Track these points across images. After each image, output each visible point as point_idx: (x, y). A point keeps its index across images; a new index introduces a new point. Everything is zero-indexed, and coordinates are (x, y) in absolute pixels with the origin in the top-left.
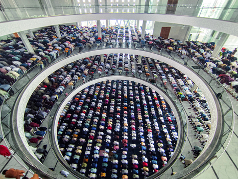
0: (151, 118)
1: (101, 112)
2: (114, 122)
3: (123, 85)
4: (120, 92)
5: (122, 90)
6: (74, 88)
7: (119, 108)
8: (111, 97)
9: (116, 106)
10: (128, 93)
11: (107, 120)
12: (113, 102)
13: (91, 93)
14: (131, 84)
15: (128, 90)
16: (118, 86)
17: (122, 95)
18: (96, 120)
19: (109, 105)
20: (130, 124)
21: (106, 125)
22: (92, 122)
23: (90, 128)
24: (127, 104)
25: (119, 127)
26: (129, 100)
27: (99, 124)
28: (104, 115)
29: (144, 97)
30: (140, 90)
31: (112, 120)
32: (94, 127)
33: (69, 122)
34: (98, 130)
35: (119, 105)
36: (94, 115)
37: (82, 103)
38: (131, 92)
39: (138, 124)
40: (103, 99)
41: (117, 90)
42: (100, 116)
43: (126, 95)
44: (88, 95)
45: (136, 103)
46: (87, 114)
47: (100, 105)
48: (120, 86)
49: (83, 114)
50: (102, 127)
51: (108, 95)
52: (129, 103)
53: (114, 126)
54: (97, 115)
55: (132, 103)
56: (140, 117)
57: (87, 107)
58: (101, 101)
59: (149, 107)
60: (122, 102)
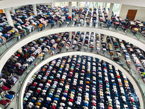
0: (113, 95)
1: (65, 84)
2: (76, 95)
3: (87, 61)
4: (84, 67)
5: (86, 65)
6: (43, 59)
7: (81, 82)
8: (75, 71)
9: (79, 79)
10: (92, 69)
11: (69, 92)
12: (77, 75)
13: (58, 65)
14: (94, 60)
15: (92, 66)
16: (82, 61)
17: (86, 69)
18: (59, 91)
19: (73, 78)
20: (91, 98)
21: (68, 97)
22: (55, 92)
23: (53, 98)
24: (89, 79)
25: (80, 100)
26: (91, 76)
27: (61, 95)
28: (67, 87)
29: (106, 74)
30: (103, 67)
31: (74, 93)
32: (57, 97)
33: (35, 90)
34: (60, 101)
35: (82, 79)
36: (58, 86)
37: (48, 73)
38: (94, 68)
39: (99, 100)
40: (68, 72)
41: (81, 64)
42: (63, 88)
43: (89, 70)
44: (55, 67)
45: (98, 78)
46: (52, 84)
47: (64, 77)
48: (84, 61)
49: (48, 84)
50: (64, 98)
51: (72, 68)
52: (91, 78)
53: (75, 99)
54: (60, 87)
55: (95, 78)
56: (101, 93)
57: (53, 77)
58: (66, 73)
59: (111, 84)
60: (85, 76)
